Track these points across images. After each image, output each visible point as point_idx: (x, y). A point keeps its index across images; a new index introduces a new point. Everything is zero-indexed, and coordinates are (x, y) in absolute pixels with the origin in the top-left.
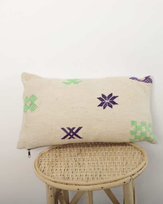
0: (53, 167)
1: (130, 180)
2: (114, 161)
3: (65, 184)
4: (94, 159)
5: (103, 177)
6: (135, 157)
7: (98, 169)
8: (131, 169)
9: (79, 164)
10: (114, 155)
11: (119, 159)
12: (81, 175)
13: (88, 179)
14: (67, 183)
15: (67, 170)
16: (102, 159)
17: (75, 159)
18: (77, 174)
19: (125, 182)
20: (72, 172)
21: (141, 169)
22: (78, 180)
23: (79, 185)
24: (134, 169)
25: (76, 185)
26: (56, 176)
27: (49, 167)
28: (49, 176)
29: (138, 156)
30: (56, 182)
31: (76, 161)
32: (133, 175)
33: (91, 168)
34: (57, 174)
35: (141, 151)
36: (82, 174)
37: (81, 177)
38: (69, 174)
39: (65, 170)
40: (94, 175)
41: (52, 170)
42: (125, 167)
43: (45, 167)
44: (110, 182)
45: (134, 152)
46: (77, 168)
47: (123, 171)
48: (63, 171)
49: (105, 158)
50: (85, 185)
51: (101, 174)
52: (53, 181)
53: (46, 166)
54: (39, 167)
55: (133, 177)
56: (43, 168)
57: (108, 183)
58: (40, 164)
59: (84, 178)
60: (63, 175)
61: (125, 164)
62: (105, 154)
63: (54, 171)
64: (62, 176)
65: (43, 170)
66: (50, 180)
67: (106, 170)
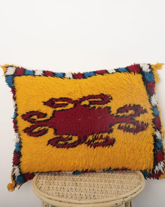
0: (50, 185)
1: (122, 202)
2: (111, 184)
3: (58, 201)
4: (92, 180)
5: (96, 198)
6: (132, 181)
7: (93, 190)
8: (125, 192)
9: (76, 183)
10: (112, 178)
11: (116, 181)
12: (75, 194)
13: (82, 198)
14: (60, 200)
15: (64, 188)
16: (100, 180)
17: (73, 178)
18: (72, 193)
19: (116, 204)
20: (68, 191)
21: (135, 193)
22: (72, 198)
23: (72, 203)
24: (129, 192)
25: (69, 203)
26: (52, 193)
27: (47, 185)
28: (45, 193)
29: (135, 180)
30: (50, 199)
31: (74, 181)
32: (126, 197)
33: (86, 188)
34: (53, 192)
35: (140, 176)
36: (77, 193)
37: (76, 196)
38: (64, 192)
39: (61, 188)
40: (89, 195)
41: (49, 187)
42: (119, 190)
43: (42, 185)
44: (102, 203)
45: (133, 176)
46: (73, 187)
47: (117, 193)
48: (59, 189)
49: (102, 180)
50: (77, 204)
51: (95, 195)
52: (48, 198)
53: (44, 183)
54: (37, 184)
55: (126, 200)
56: (41, 185)
57: (99, 203)
58: (38, 181)
59: (78, 197)
60: (59, 193)
61: (121, 187)
62: (103, 176)
63: (51, 189)
64: (57, 194)
65: (40, 187)
66: (45, 197)
67: (101, 191)
